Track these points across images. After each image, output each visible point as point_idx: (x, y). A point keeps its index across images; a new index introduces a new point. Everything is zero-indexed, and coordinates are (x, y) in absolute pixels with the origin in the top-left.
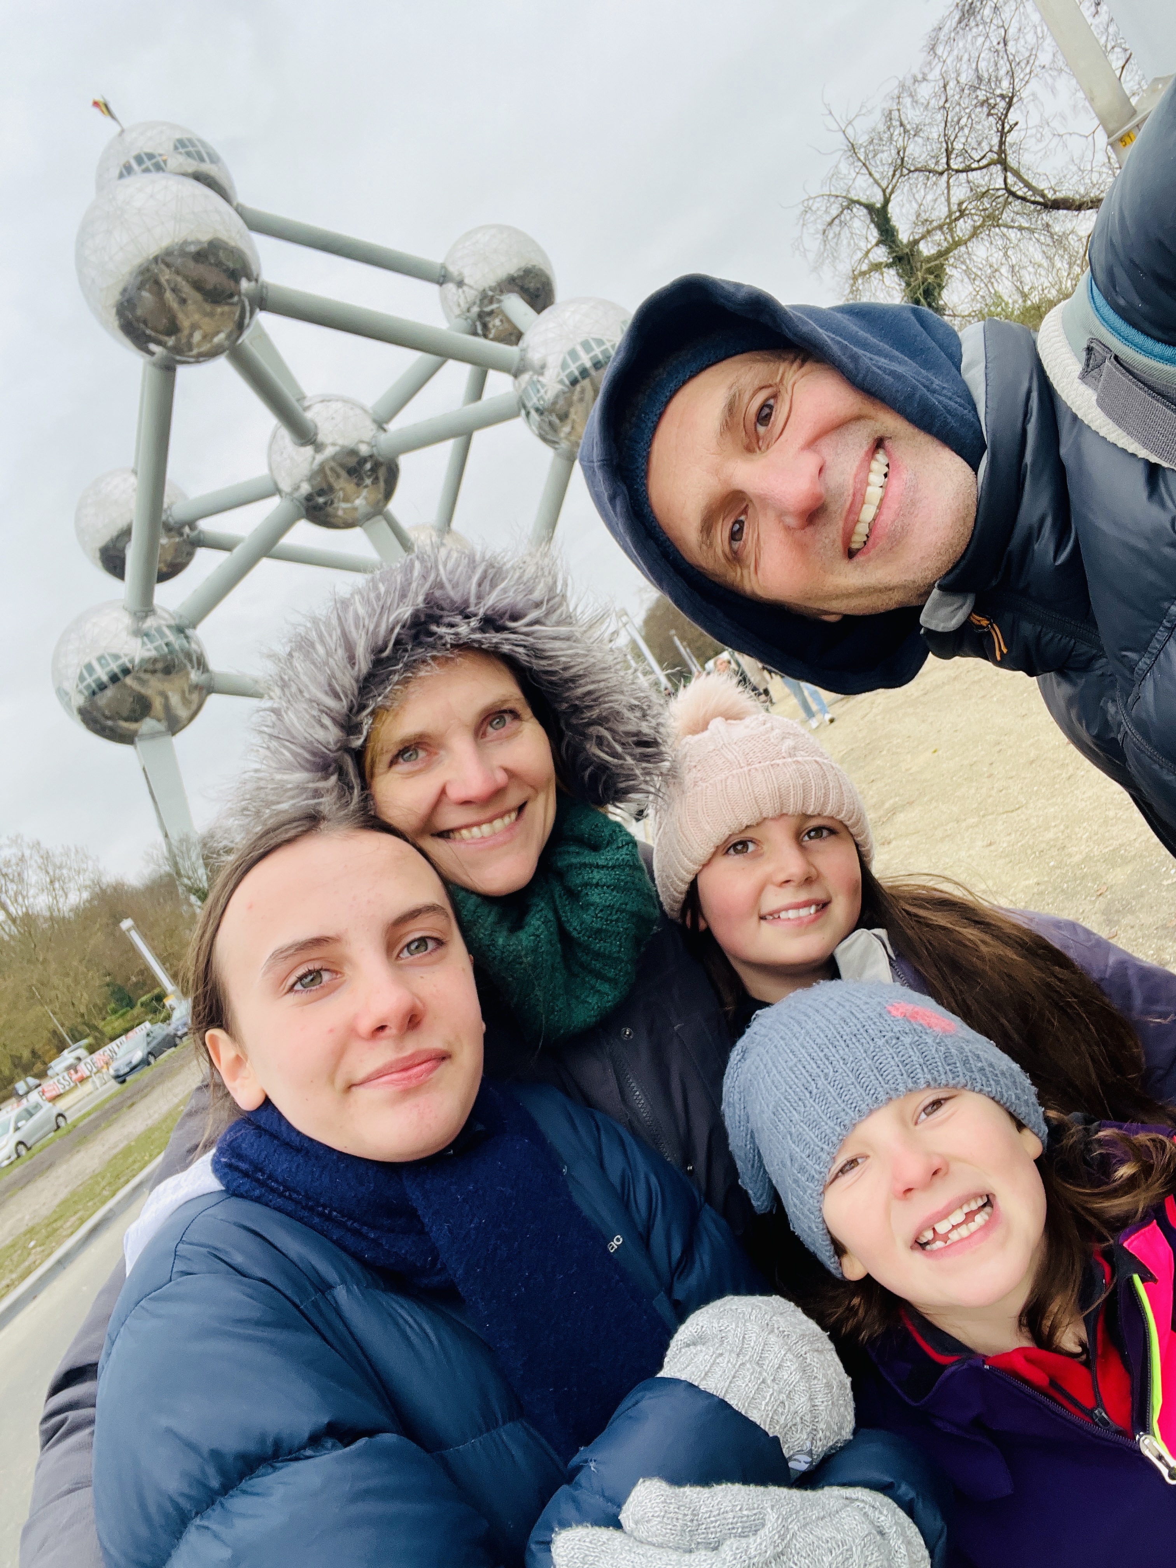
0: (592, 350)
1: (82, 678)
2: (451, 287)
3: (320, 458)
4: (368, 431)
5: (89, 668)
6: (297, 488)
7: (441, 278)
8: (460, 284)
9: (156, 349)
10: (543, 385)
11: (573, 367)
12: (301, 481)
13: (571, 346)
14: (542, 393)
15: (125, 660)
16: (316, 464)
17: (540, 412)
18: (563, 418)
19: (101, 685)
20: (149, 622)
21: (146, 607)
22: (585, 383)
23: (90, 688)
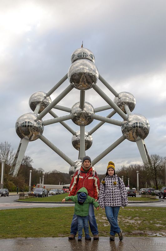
5: (26, 122)
9: (73, 83)
10: (129, 125)
11: (136, 125)
12: (76, 113)
13: (137, 122)
14: (128, 125)
15: (32, 124)
16: (80, 112)
17: (125, 128)
18: (128, 131)
19: (25, 126)
20: (39, 121)
21: (40, 118)
22: (136, 128)
23: (23, 125)
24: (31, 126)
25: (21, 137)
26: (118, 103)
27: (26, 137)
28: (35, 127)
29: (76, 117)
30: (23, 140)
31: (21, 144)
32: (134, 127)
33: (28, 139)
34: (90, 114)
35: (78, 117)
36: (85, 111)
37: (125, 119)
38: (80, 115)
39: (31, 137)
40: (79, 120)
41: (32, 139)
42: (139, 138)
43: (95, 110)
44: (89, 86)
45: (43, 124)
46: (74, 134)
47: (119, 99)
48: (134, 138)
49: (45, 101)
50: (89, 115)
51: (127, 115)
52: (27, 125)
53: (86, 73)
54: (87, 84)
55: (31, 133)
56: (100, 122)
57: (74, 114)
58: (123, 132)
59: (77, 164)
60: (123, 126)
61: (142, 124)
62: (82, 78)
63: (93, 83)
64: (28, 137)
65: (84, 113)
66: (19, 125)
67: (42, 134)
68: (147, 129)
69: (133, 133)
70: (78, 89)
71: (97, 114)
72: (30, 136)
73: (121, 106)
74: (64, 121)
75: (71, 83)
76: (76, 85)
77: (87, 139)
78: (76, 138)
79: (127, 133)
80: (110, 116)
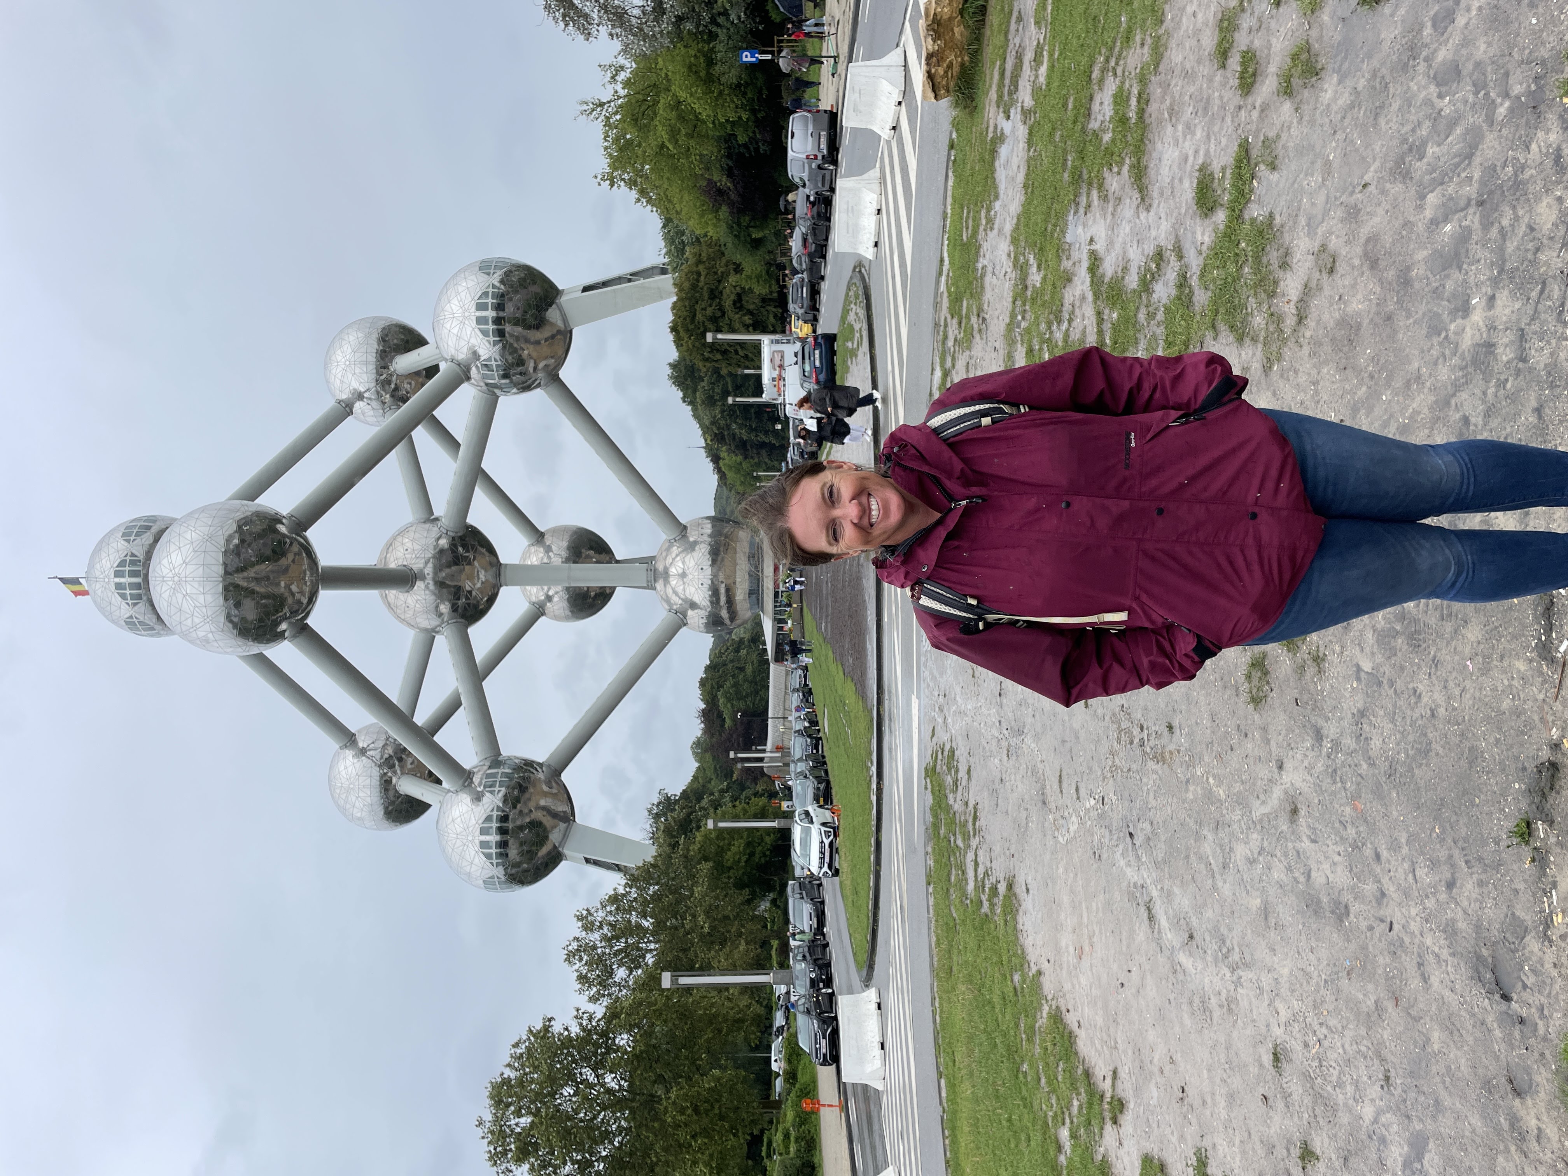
4: (431, 531)
9: (284, 626)
10: (489, 359)
11: (491, 327)
12: (437, 607)
13: (474, 318)
14: (494, 363)
15: (495, 813)
16: (432, 587)
17: (505, 376)
18: (521, 362)
19: (503, 845)
20: (476, 780)
21: (464, 776)
22: (508, 328)
23: (500, 855)
24: (504, 819)
25: (555, 859)
26: (384, 403)
27: (555, 837)
28: (505, 801)
29: (454, 608)
30: (566, 851)
31: (587, 861)
32: (501, 333)
33: (562, 826)
34: (444, 542)
35: (458, 599)
36: (426, 563)
37: (462, 375)
38: (449, 586)
39: (555, 815)
40: (470, 592)
41: (562, 808)
42: (552, 314)
43: (423, 515)
44: (295, 548)
45: (496, 760)
46: (538, 612)
47: (360, 397)
48: (553, 337)
49: (376, 754)
50: (446, 546)
51: (443, 366)
52: (498, 838)
53: (225, 564)
54: (284, 562)
55: (538, 815)
56: (478, 491)
57: (440, 615)
58: (526, 388)
59: (675, 599)
60: (495, 386)
61: (485, 294)
62: (253, 585)
63: (282, 529)
64: (554, 827)
65: (438, 569)
66: (500, 872)
67: (541, 765)
68: (508, 274)
69: (527, 341)
70: (312, 598)
71: (441, 506)
72: (547, 821)
73: (397, 389)
74: (477, 662)
75: (281, 636)
76: (294, 613)
77: (565, 554)
78: (559, 604)
79: (531, 370)
80: (452, 443)
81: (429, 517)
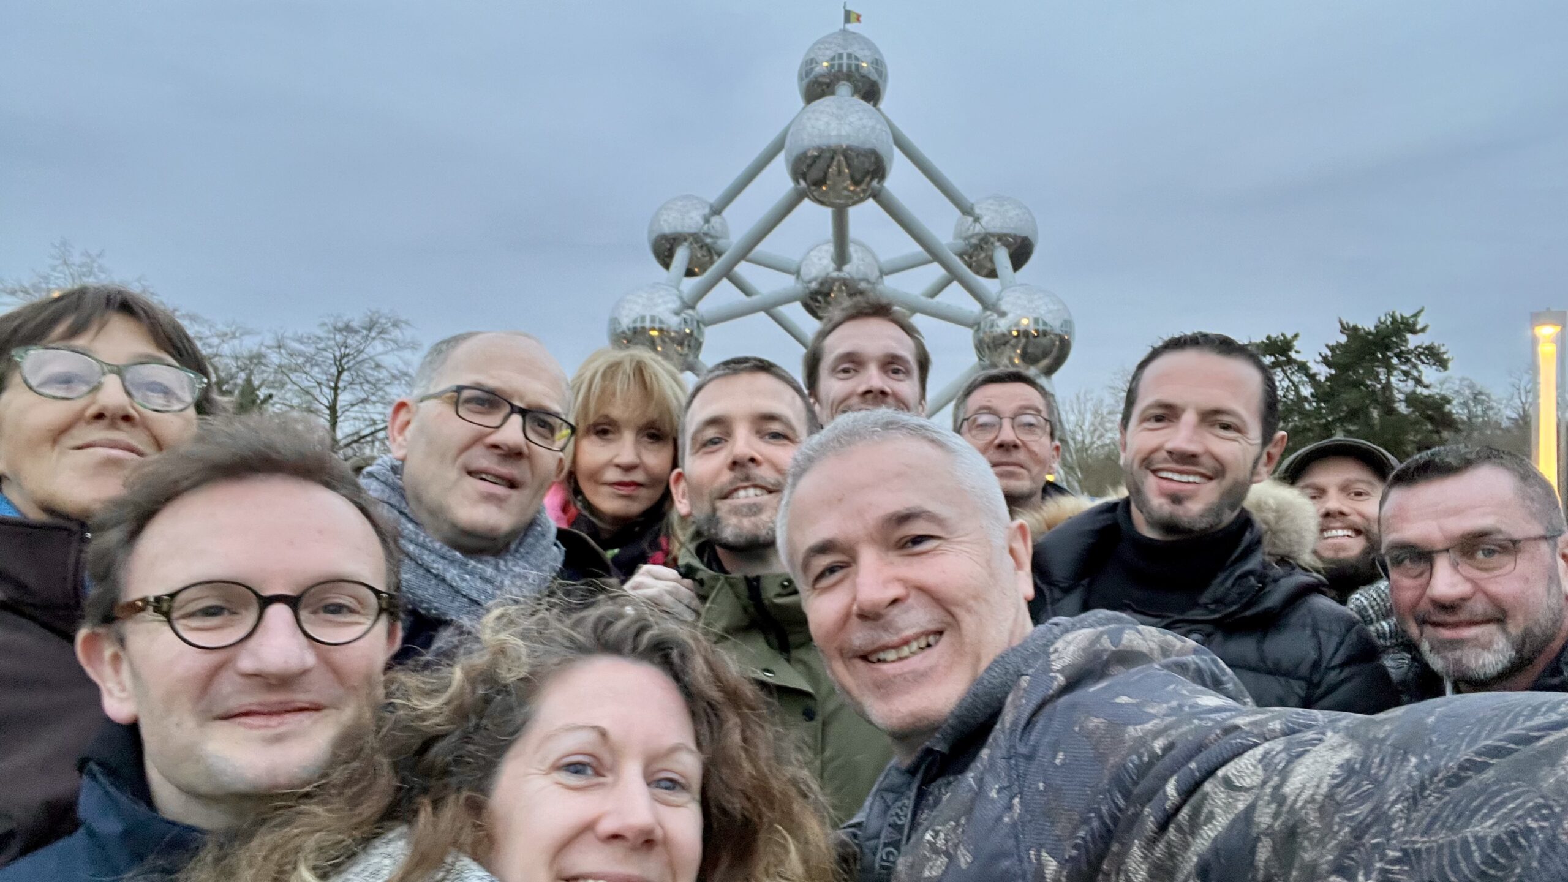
0: (1038, 325)
1: (635, 321)
2: (970, 219)
3: (835, 274)
4: (874, 275)
5: (643, 318)
6: (810, 282)
7: (966, 210)
8: (977, 219)
9: (803, 185)
10: (998, 326)
11: (1023, 329)
12: (815, 279)
14: (995, 329)
15: (665, 325)
16: (832, 276)
17: (986, 336)
19: (642, 330)
20: (690, 312)
21: (692, 303)
22: (1022, 340)
23: (634, 328)
24: (661, 331)
26: (971, 238)
28: (674, 332)
29: (814, 292)
32: (1017, 335)
34: (864, 285)
35: (821, 295)
36: (850, 273)
37: (987, 305)
38: (832, 287)
40: (827, 303)
43: (886, 269)
44: (860, 193)
45: (702, 323)
49: (706, 230)
52: (647, 328)
54: (851, 186)
58: (979, 350)
60: (979, 327)
61: (1045, 324)
63: (875, 183)
65: (844, 280)
66: (621, 328)
68: (1063, 339)
70: (825, 204)
73: (982, 248)
74: (779, 307)
75: (796, 181)
76: (813, 192)
80: (934, 293)
81: (883, 273)
